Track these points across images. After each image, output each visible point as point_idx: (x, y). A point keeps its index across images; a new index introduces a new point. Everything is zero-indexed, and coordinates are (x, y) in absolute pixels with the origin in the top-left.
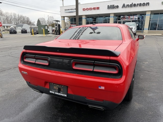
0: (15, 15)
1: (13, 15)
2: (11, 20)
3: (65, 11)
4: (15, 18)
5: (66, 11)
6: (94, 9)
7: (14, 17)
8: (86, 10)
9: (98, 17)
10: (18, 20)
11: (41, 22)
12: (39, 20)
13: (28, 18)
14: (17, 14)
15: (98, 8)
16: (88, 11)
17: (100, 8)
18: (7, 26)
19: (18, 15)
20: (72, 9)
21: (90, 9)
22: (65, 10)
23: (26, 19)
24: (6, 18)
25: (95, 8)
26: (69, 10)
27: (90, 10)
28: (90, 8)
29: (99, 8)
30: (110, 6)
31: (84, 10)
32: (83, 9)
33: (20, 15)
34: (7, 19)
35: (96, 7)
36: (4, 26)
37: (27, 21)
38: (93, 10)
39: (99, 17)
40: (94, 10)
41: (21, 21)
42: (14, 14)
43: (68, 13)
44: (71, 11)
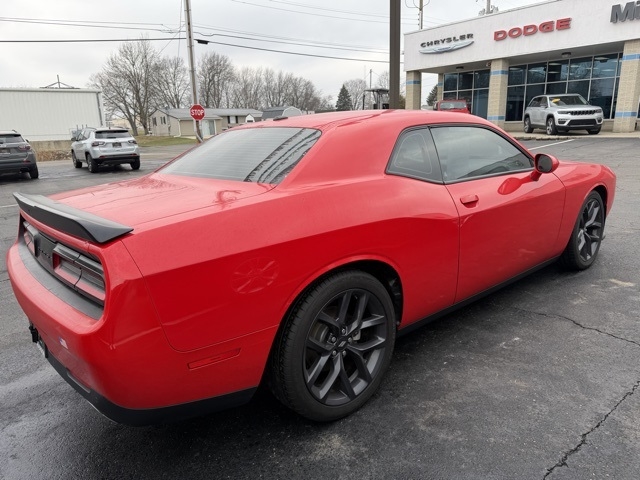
0: (269, 75)
1: (263, 77)
2: (256, 93)
3: (422, 49)
4: (268, 88)
5: (427, 48)
6: (547, 27)
7: (265, 84)
8: (509, 39)
9: (565, 62)
10: (280, 92)
11: (352, 98)
12: (347, 88)
13: (308, 83)
14: (276, 73)
15: (564, 24)
16: (517, 41)
17: (572, 24)
18: (237, 117)
19: (280, 77)
20: (449, 40)
21: (530, 31)
22: (422, 45)
23: (302, 89)
24: (240, 87)
25: (552, 23)
26: (437, 42)
27: (526, 34)
28: (526, 28)
29: (569, 20)
30: (623, 6)
31: (500, 36)
32: (497, 34)
33: (284, 76)
34: (245, 90)
35: (555, 19)
36: (228, 117)
37: (306, 94)
38: (539, 34)
39: (574, 61)
40: (546, 32)
41: (286, 95)
42: (267, 71)
43: (435, 56)
44: (446, 45)
